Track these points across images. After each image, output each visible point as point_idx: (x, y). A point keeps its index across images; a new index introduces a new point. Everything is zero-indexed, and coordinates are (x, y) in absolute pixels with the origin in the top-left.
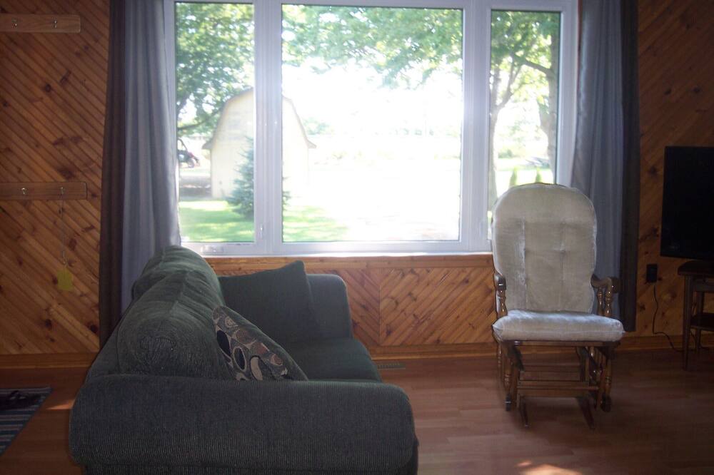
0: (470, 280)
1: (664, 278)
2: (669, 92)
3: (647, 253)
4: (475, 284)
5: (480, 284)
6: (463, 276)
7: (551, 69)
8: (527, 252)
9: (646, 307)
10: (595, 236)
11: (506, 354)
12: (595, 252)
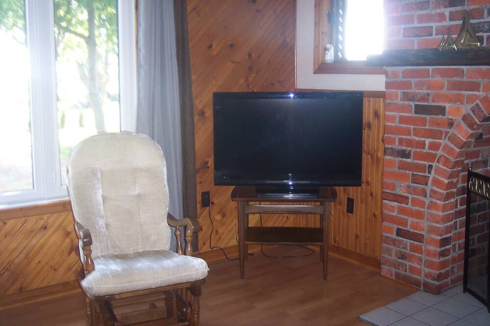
0: (48, 227)
1: (215, 202)
2: (210, 47)
3: (201, 183)
4: (53, 229)
5: (57, 229)
6: (41, 223)
7: (89, 37)
8: (104, 198)
9: (204, 228)
10: (165, 177)
11: (99, 311)
12: (168, 192)
